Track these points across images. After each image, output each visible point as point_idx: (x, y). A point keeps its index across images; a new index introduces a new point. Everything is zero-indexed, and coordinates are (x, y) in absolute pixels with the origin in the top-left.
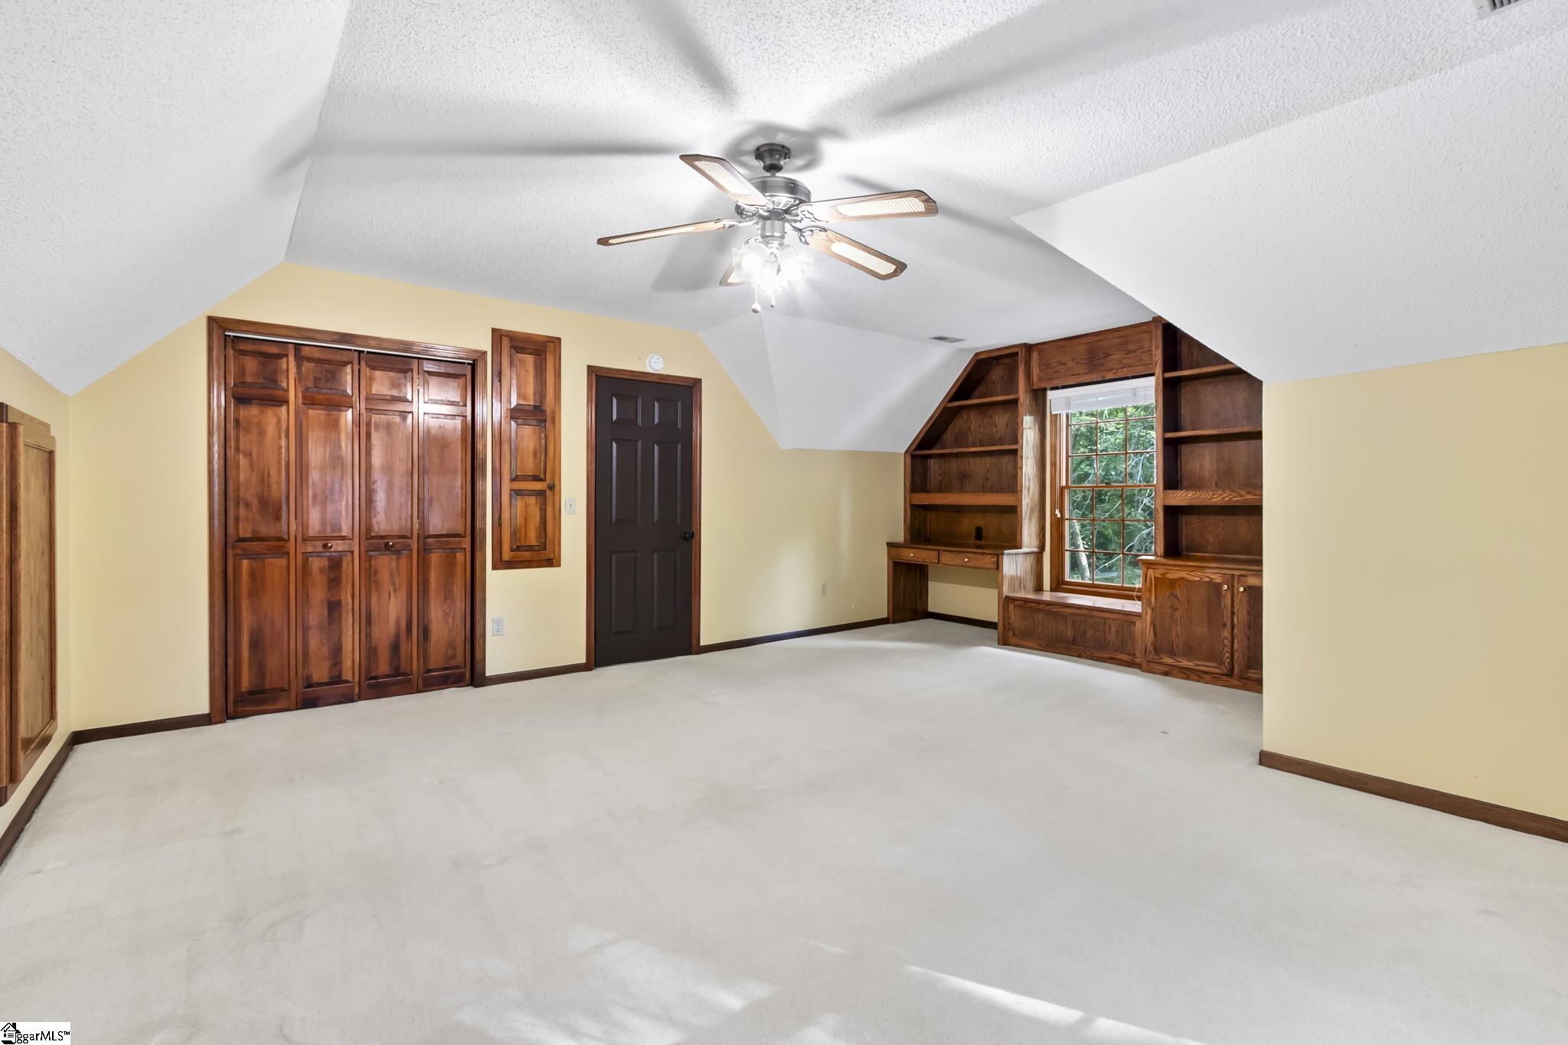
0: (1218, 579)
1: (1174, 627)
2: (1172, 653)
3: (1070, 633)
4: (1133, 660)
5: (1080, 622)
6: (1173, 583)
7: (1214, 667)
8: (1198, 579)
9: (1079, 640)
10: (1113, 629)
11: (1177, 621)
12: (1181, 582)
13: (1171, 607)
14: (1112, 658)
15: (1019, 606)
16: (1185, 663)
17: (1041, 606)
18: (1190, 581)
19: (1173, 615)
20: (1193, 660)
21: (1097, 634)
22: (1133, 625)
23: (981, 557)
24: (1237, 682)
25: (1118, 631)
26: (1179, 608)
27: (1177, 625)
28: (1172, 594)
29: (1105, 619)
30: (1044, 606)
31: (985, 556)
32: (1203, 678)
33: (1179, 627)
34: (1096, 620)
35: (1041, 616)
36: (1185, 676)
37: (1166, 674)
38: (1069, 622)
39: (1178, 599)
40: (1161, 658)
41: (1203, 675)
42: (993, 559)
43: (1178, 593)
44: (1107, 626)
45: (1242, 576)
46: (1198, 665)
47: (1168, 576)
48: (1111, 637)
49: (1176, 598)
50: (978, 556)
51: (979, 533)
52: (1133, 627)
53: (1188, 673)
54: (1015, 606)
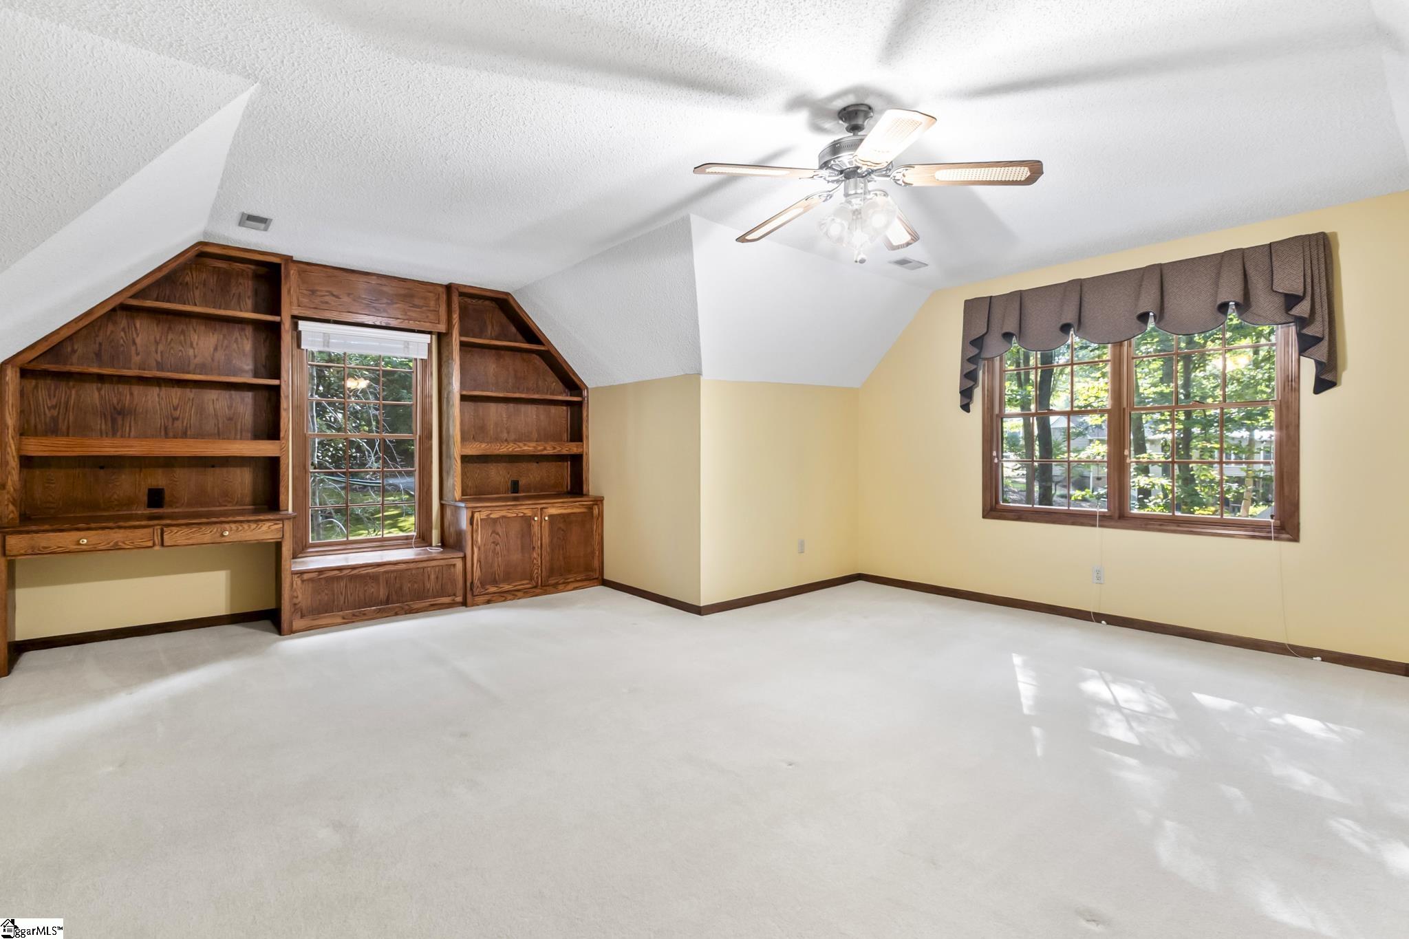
0: (529, 513)
1: (496, 559)
2: (495, 582)
3: (383, 593)
4: (454, 600)
5: (396, 578)
6: (495, 521)
7: (527, 584)
8: (515, 515)
9: (395, 598)
10: (433, 577)
11: (498, 553)
12: (501, 521)
13: (494, 542)
14: (432, 605)
15: (311, 580)
16: (507, 587)
17: (345, 572)
18: (509, 518)
19: (495, 549)
20: (512, 583)
21: (416, 586)
22: (452, 567)
23: (253, 526)
24: (540, 591)
25: (437, 578)
26: (500, 542)
27: (498, 558)
28: (494, 532)
29: (424, 568)
30: (348, 571)
31: (261, 524)
32: (516, 596)
33: (500, 559)
34: (414, 572)
35: (342, 584)
36: (504, 598)
37: (488, 602)
38: (381, 581)
39: (499, 535)
40: (486, 590)
41: (516, 593)
42: (276, 526)
43: (499, 530)
44: (426, 575)
45: (543, 508)
46: (517, 585)
47: (492, 516)
48: (431, 585)
49: (498, 534)
50: (246, 526)
51: (156, 498)
52: (452, 570)
53: (505, 595)
54: (303, 581)
